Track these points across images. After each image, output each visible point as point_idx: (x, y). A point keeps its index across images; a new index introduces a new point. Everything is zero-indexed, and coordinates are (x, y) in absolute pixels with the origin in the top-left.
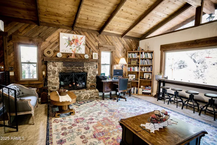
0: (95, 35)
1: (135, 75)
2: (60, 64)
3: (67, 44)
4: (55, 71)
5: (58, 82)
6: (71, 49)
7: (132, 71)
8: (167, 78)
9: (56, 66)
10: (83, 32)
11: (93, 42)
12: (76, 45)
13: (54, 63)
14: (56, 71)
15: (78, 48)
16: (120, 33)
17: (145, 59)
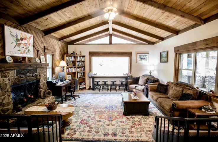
0: (41, 36)
1: (71, 75)
2: (12, 73)
3: (15, 44)
4: (5, 83)
5: (11, 100)
6: (19, 50)
7: (70, 72)
8: (96, 75)
9: (6, 77)
10: (30, 30)
11: (40, 44)
12: (25, 45)
13: (4, 72)
14: (6, 85)
15: (27, 50)
16: (59, 37)
17: (80, 62)
